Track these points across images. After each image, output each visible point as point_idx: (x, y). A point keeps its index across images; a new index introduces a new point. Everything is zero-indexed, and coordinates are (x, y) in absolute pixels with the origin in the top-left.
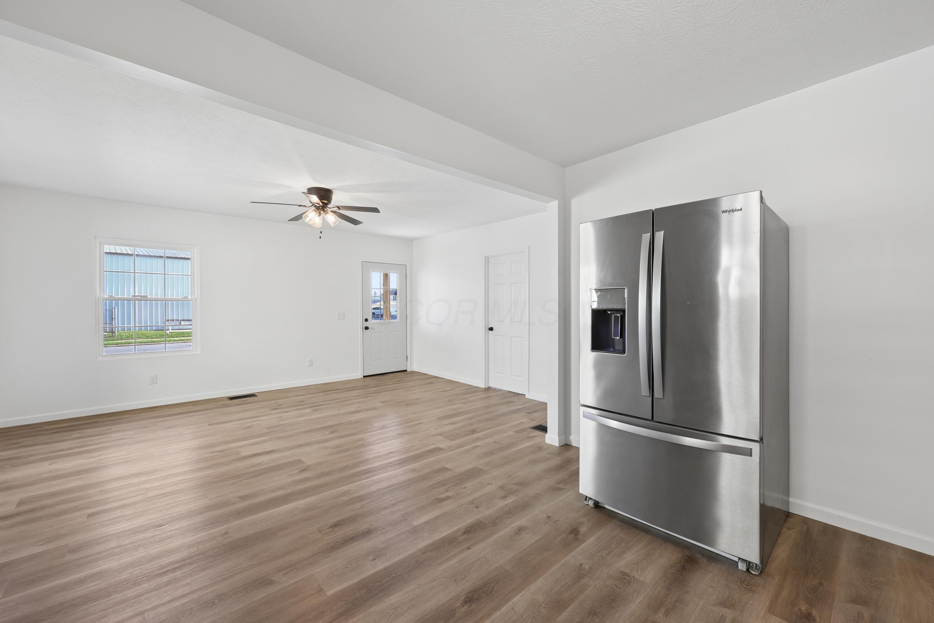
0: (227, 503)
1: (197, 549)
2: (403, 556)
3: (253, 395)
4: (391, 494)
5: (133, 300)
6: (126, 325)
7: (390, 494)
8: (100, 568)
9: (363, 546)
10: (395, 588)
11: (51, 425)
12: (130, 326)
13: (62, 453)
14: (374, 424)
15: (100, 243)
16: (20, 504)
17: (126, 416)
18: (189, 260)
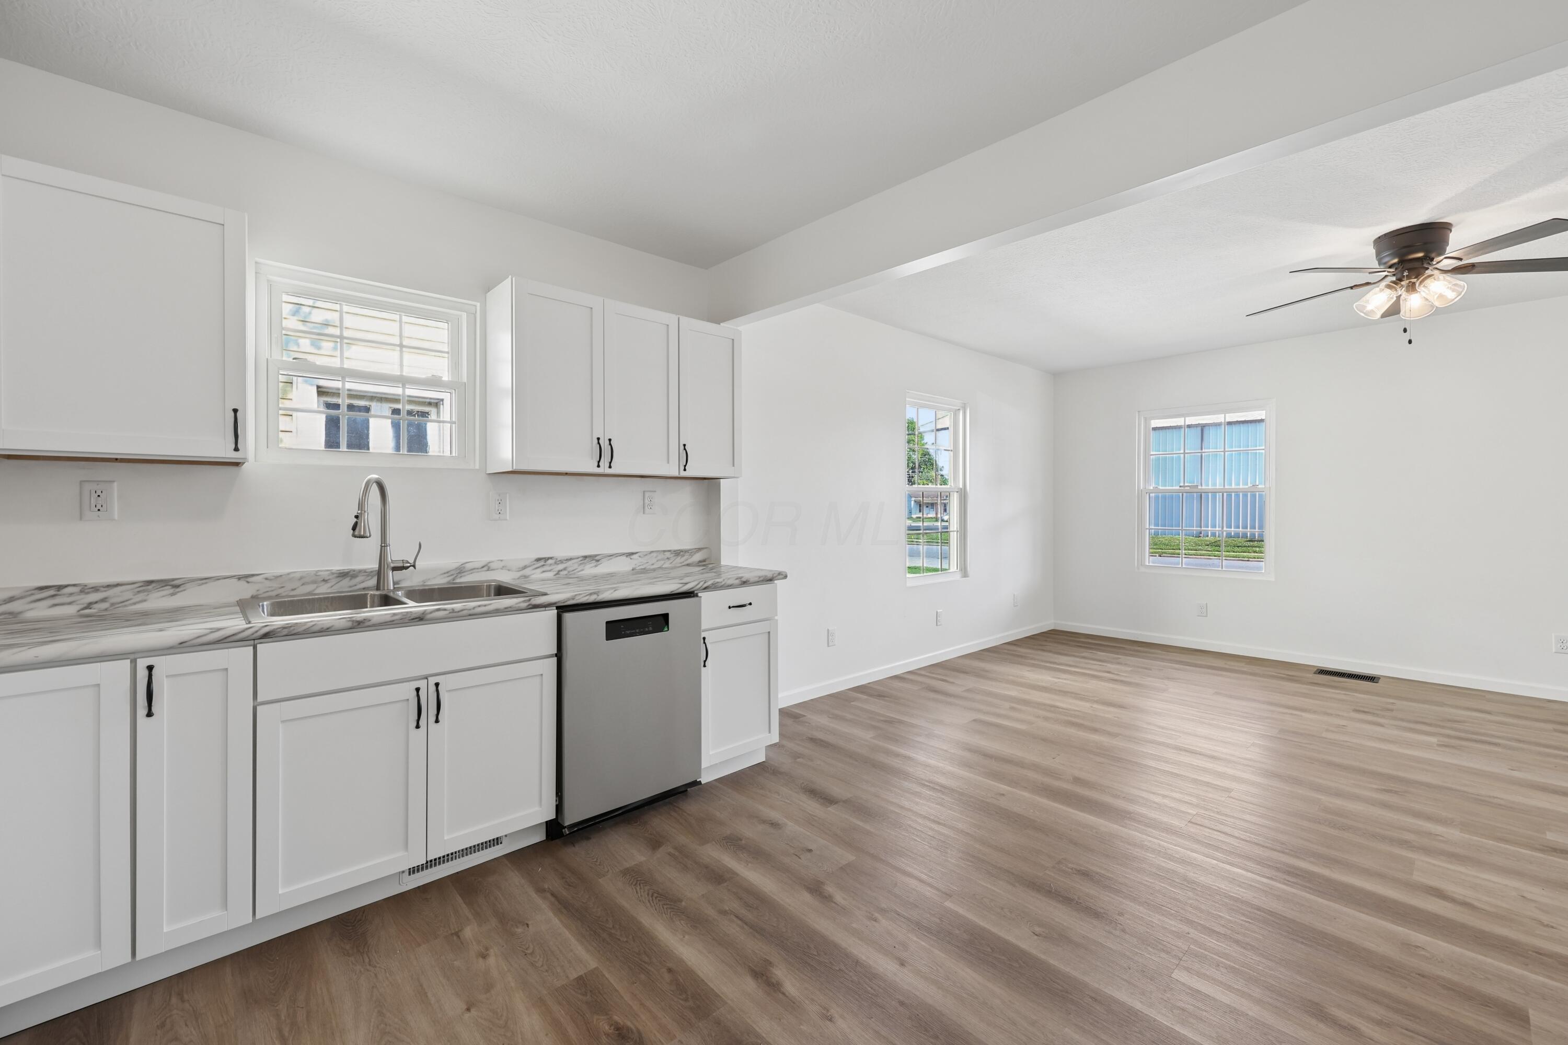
0: (1057, 774)
1: (966, 789)
2: (1068, 970)
3: (1371, 679)
4: (1250, 923)
5: (1220, 492)
6: (1210, 529)
7: (1249, 920)
8: (915, 755)
9: (1060, 915)
10: (988, 972)
11: (1088, 638)
12: (1215, 529)
13: (1052, 665)
14: (1547, 833)
15: (1146, 419)
16: (968, 691)
17: (1153, 651)
18: (1261, 424)
